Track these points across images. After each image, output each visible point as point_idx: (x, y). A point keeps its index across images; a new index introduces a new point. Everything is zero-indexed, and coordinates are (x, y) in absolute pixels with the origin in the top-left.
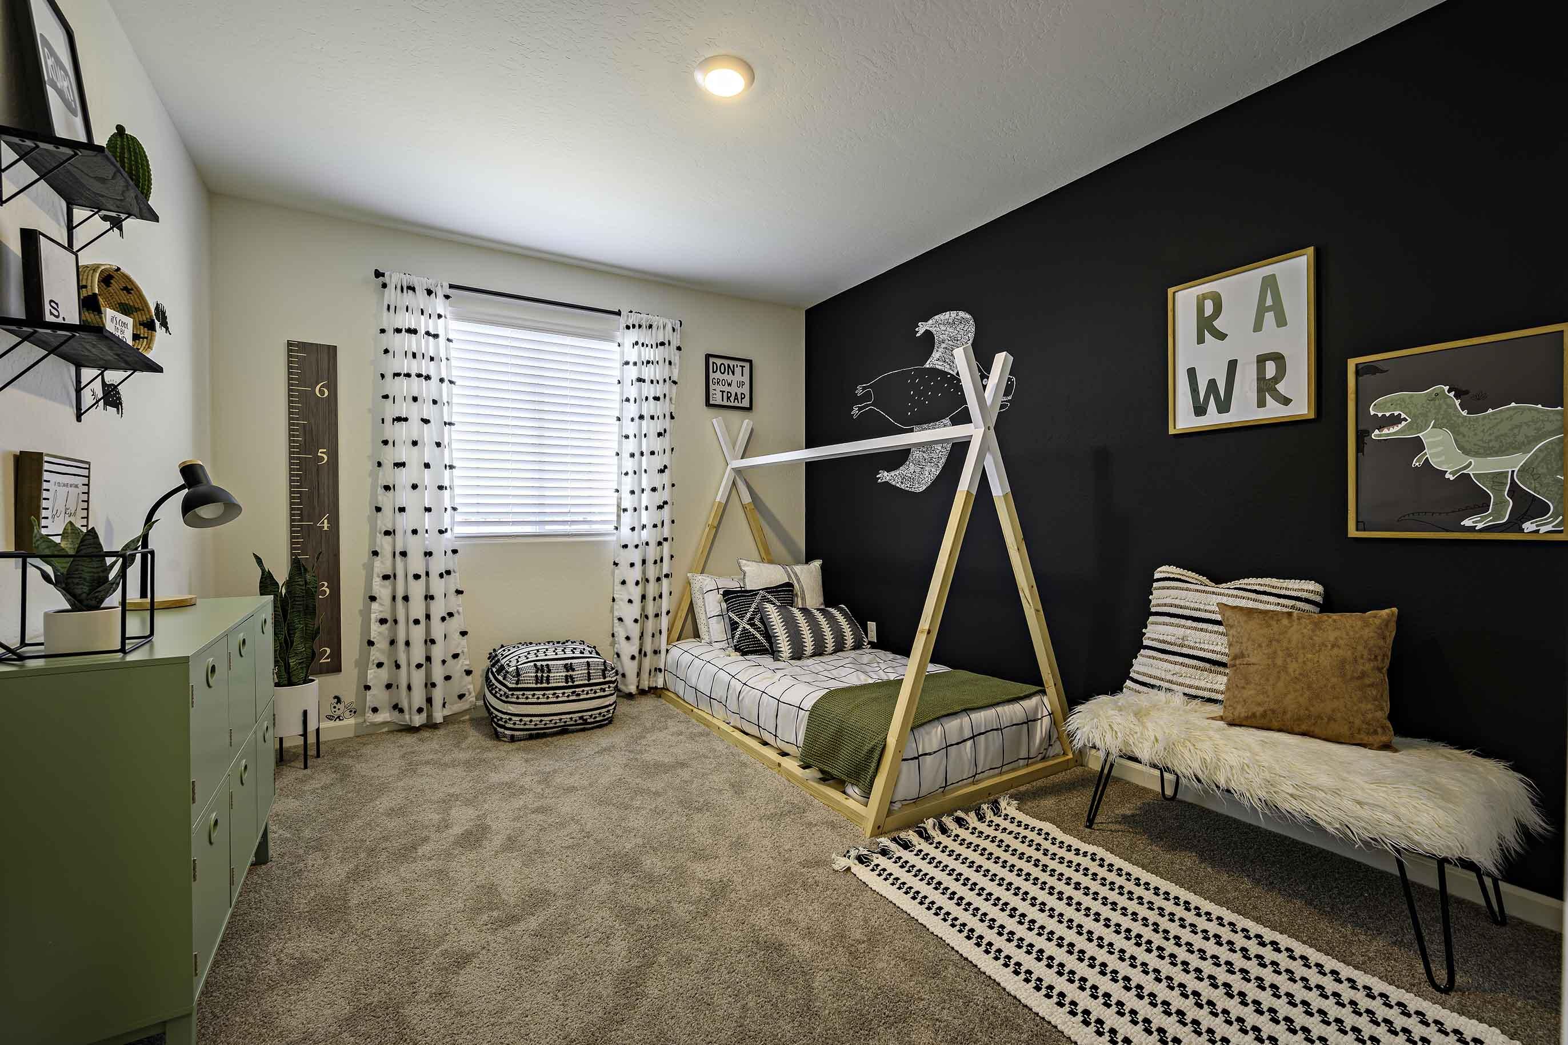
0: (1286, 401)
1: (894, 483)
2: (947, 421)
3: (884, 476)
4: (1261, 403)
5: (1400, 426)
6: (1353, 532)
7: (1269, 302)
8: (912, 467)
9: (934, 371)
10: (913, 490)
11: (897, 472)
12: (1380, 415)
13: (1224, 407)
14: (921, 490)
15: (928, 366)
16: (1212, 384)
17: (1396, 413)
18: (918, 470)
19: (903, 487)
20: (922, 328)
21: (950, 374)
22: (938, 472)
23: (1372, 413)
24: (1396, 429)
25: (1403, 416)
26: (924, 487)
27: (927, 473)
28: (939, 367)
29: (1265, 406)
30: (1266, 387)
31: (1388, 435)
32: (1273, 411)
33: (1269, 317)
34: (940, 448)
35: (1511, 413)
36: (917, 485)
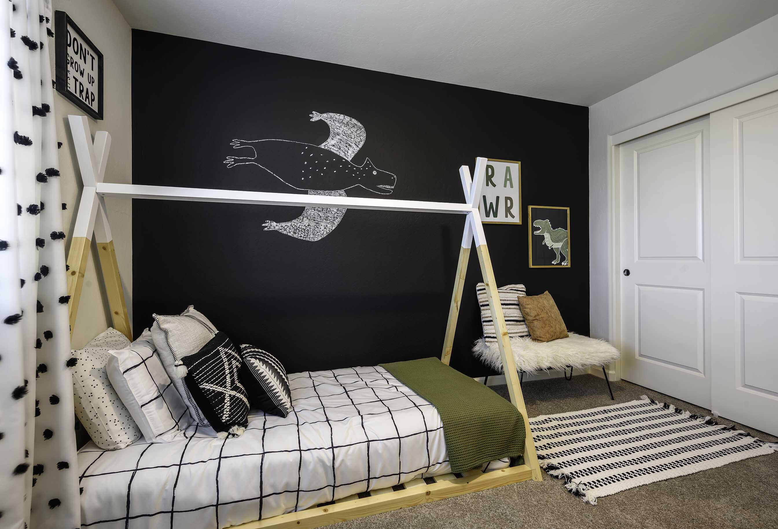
0: (513, 217)
1: (285, 232)
2: (342, 192)
3: (273, 226)
4: (507, 216)
5: (540, 231)
6: (531, 266)
7: (508, 177)
8: (306, 222)
9: (329, 154)
10: (307, 239)
11: (289, 224)
12: (536, 226)
13: (495, 215)
14: (316, 240)
15: (323, 147)
16: (491, 204)
17: (539, 226)
18: (313, 224)
19: (295, 236)
20: (316, 117)
21: (344, 159)
22: (334, 228)
23: (534, 225)
24: (539, 232)
25: (541, 228)
26: (320, 238)
27: (322, 228)
28: (335, 152)
29: (507, 217)
30: (508, 210)
31: (537, 233)
32: (509, 220)
33: (508, 182)
34: (335, 210)
35: (559, 230)
36: (312, 236)
